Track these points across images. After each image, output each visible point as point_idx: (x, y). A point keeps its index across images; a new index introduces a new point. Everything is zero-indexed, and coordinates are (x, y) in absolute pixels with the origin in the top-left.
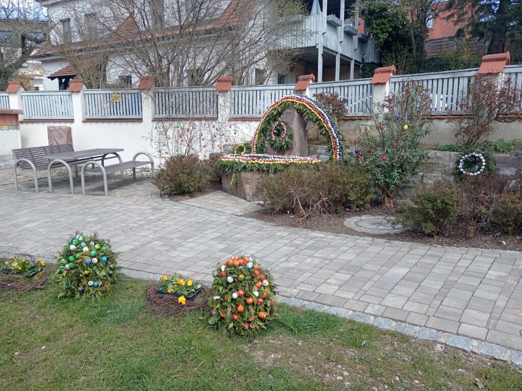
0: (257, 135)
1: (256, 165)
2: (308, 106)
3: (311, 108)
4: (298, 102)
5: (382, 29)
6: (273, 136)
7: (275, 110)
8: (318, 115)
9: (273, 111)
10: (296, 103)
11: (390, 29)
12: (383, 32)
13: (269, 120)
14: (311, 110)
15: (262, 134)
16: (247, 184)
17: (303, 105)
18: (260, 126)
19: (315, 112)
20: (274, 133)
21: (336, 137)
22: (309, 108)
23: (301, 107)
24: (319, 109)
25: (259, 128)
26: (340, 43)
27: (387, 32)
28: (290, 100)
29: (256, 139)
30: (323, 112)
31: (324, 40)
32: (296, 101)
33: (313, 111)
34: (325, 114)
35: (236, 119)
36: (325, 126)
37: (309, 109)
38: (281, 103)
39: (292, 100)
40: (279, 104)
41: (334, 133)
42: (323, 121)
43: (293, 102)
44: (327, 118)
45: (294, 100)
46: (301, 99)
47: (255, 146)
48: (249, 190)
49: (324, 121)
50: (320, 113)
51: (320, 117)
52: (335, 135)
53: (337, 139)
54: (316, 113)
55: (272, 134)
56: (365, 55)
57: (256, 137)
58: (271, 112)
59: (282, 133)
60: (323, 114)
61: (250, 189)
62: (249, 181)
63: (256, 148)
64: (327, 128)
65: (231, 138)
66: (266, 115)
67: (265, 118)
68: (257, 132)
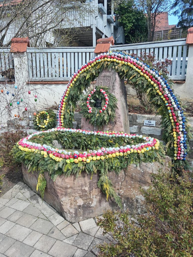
0: (64, 103)
1: (81, 165)
2: (134, 67)
3: (139, 71)
4: (120, 61)
5: (128, 20)
6: (90, 107)
7: (87, 73)
8: (150, 80)
9: (85, 74)
10: (118, 63)
11: (134, 21)
12: (129, 23)
13: (79, 85)
14: (139, 73)
15: (70, 103)
16: (66, 195)
17: (128, 66)
18: (68, 92)
19: (145, 75)
20: (91, 103)
21: (177, 108)
22: (137, 69)
23: (125, 69)
24: (151, 72)
25: (67, 95)
26: (105, 27)
27: (132, 22)
28: (109, 59)
29: (63, 108)
30: (157, 76)
31: (96, 22)
32: (117, 61)
33: (142, 74)
34: (159, 78)
35: (35, 83)
36: (160, 94)
37: (136, 72)
38: (95, 63)
39: (112, 59)
40: (93, 65)
41: (173, 103)
42: (157, 88)
43: (113, 62)
44: (163, 83)
45: (115, 60)
46: (124, 58)
47: (62, 117)
48: (69, 205)
49: (159, 88)
50: (152, 77)
51: (152, 83)
52: (175, 106)
53: (179, 112)
54: (147, 77)
55: (88, 105)
56: (117, 38)
57: (64, 106)
58: (82, 75)
59: (103, 103)
60: (156, 79)
61: (71, 204)
62: (69, 191)
63: (64, 118)
64: (162, 97)
65: (31, 105)
66: (75, 79)
67: (73, 82)
68: (64, 100)
